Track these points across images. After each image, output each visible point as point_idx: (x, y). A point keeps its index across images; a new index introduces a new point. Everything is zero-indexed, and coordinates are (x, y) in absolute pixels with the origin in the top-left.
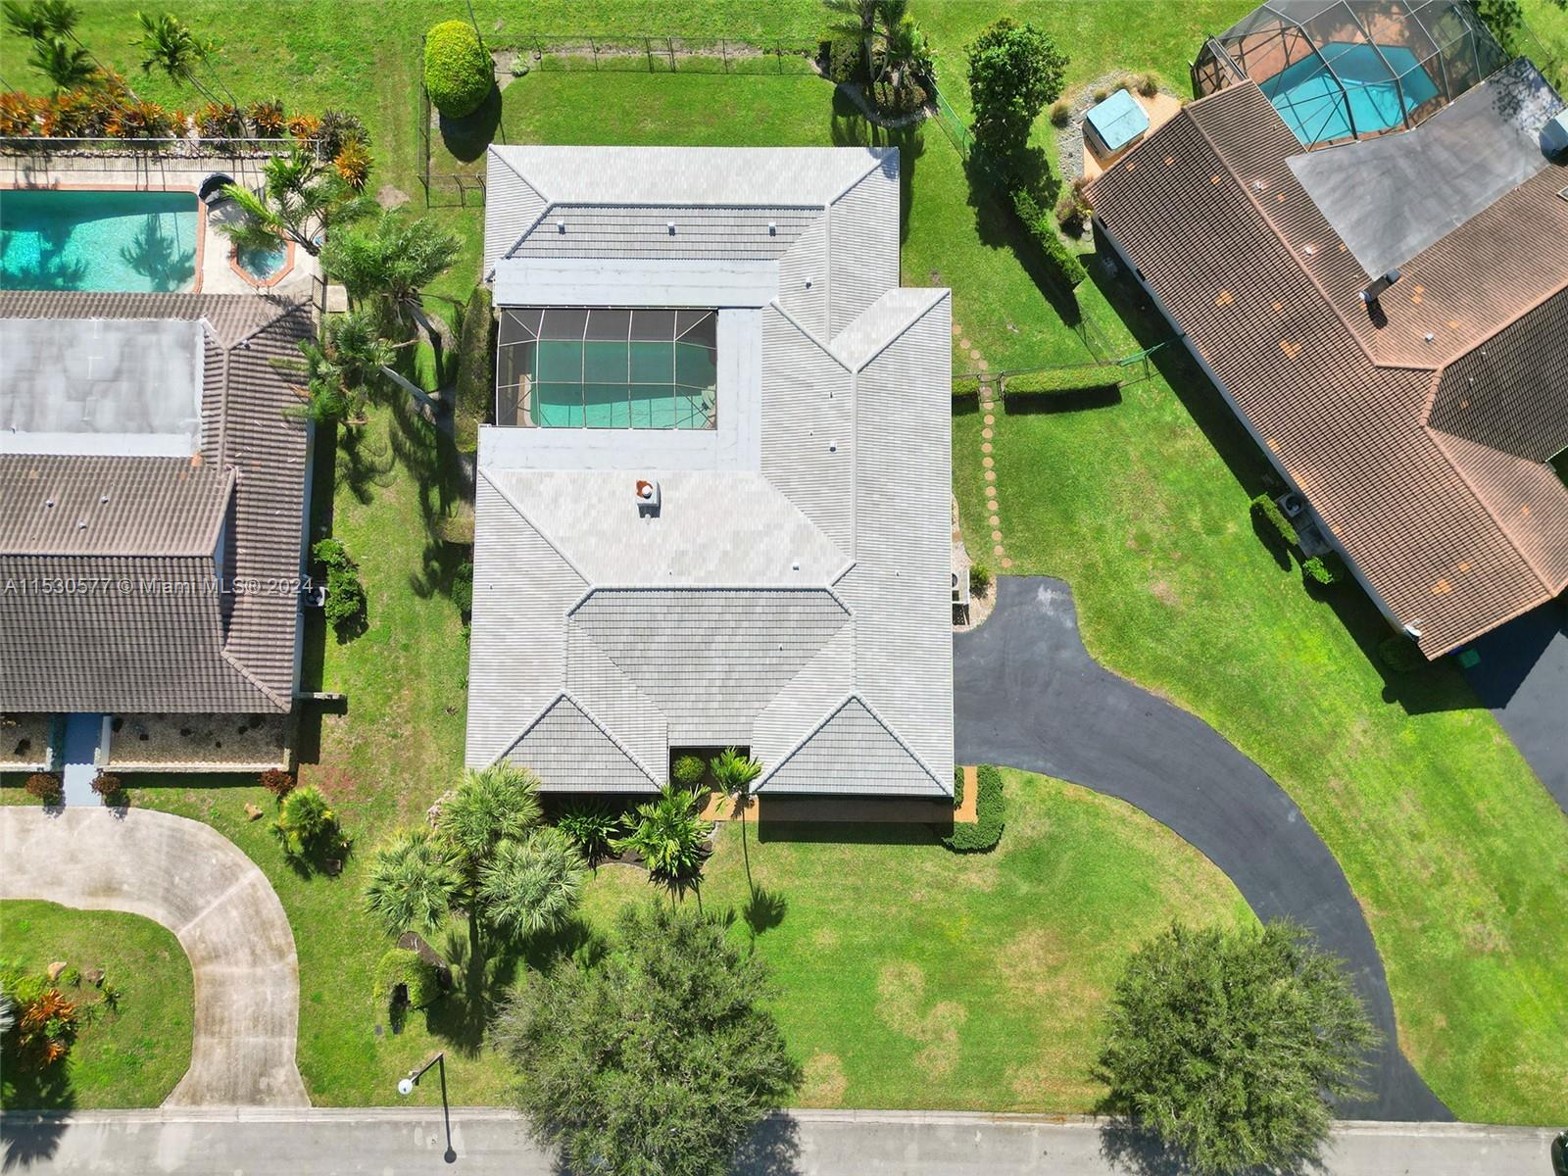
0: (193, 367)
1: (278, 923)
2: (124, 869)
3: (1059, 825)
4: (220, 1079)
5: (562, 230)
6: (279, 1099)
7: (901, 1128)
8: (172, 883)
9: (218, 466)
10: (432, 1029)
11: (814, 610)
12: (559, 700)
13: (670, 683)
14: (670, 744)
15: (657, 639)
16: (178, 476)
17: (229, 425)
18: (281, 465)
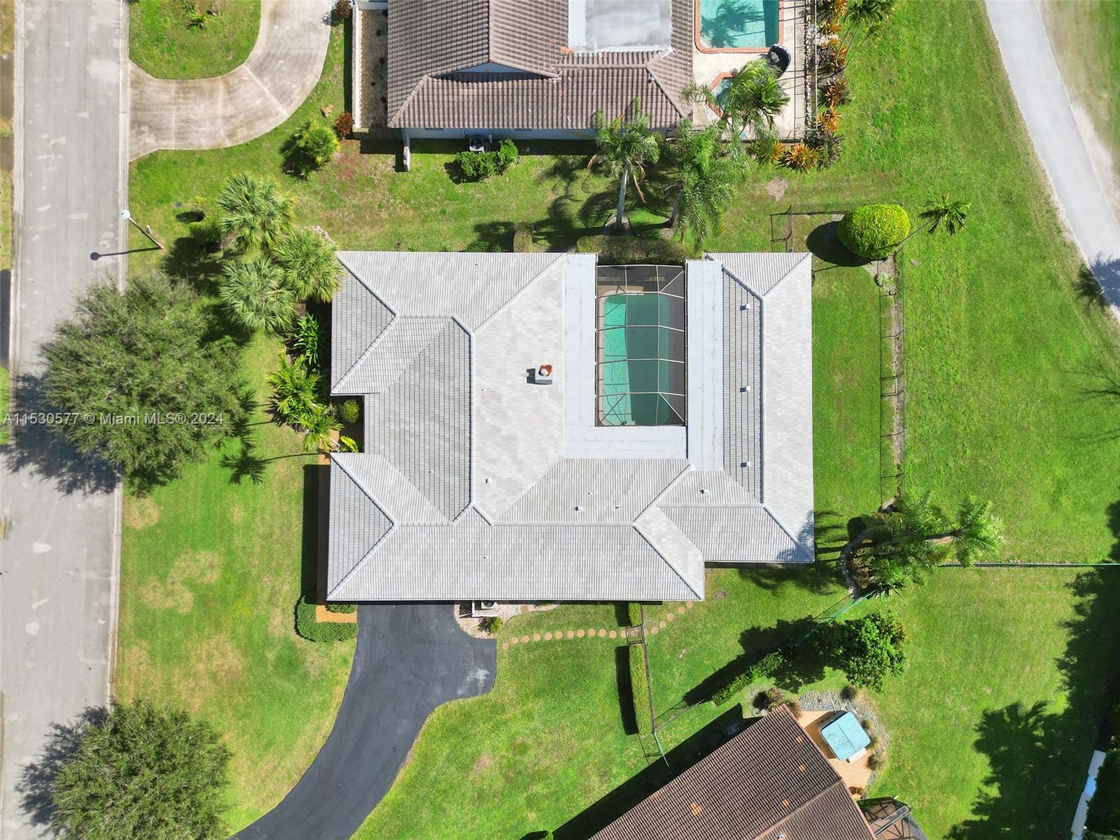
0: (635, 44)
1: (251, 133)
2: (289, 26)
3: (315, 682)
4: (148, 99)
5: (743, 308)
6: (134, 140)
7: (109, 567)
8: (279, 59)
9: (561, 64)
10: (180, 242)
11: (457, 495)
12: (392, 313)
13: (407, 394)
14: (366, 396)
15: (437, 382)
16: (553, 37)
17: (591, 71)
18: (565, 111)
